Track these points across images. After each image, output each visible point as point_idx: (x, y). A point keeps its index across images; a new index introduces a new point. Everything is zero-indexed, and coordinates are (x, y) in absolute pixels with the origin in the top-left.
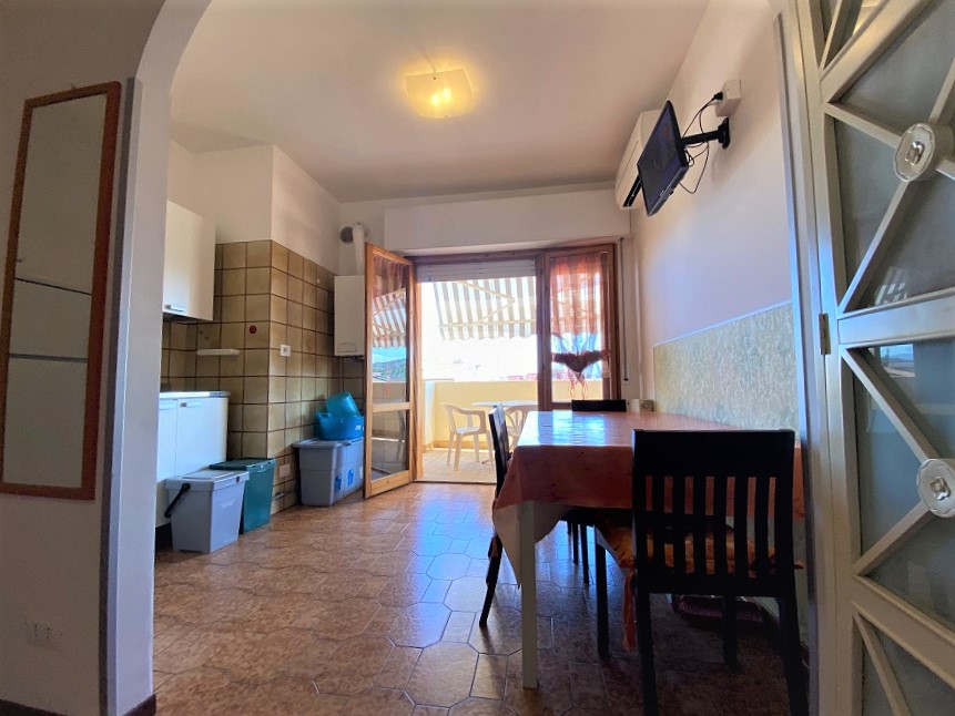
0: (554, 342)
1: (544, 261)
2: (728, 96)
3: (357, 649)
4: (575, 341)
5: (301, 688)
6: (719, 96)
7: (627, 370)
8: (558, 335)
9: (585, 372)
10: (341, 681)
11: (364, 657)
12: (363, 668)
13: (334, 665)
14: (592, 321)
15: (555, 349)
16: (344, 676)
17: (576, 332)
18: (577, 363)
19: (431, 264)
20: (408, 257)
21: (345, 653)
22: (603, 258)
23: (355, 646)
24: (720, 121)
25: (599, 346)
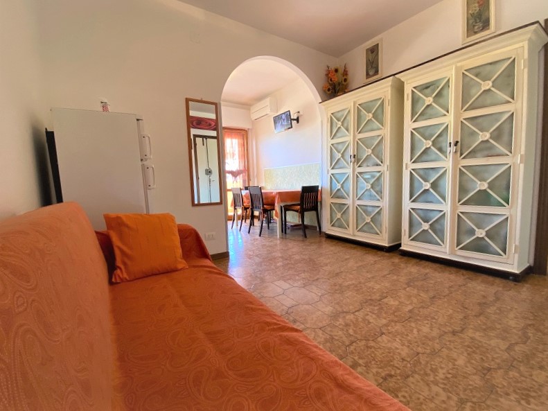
6: (299, 112)
7: (251, 178)
9: (237, 177)
18: (235, 174)
22: (243, 135)
24: (297, 117)
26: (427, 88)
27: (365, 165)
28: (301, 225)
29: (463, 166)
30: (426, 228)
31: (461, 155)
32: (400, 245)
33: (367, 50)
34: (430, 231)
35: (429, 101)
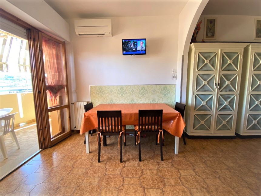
3: (189, 184)
5: (210, 190)
10: (201, 182)
11: (190, 181)
12: (193, 179)
13: (198, 187)
16: (199, 182)
21: (192, 186)
23: (188, 185)
34: (257, 124)
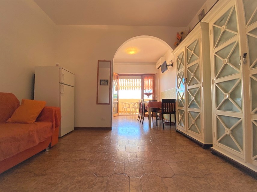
0: (144, 91)
1: (143, 77)
2: (173, 61)
4: (148, 91)
6: (172, 61)
7: (157, 96)
8: (145, 90)
9: (150, 96)
14: (151, 87)
15: (145, 92)
17: (148, 89)
18: (148, 95)
19: (122, 75)
20: (118, 74)
22: (153, 77)
24: (172, 63)
25: (152, 92)
26: (222, 20)
27: (191, 84)
28: (169, 123)
29: (253, 75)
30: (228, 133)
31: (251, 64)
32: (212, 145)
33: (199, 15)
34: (231, 136)
35: (223, 28)
